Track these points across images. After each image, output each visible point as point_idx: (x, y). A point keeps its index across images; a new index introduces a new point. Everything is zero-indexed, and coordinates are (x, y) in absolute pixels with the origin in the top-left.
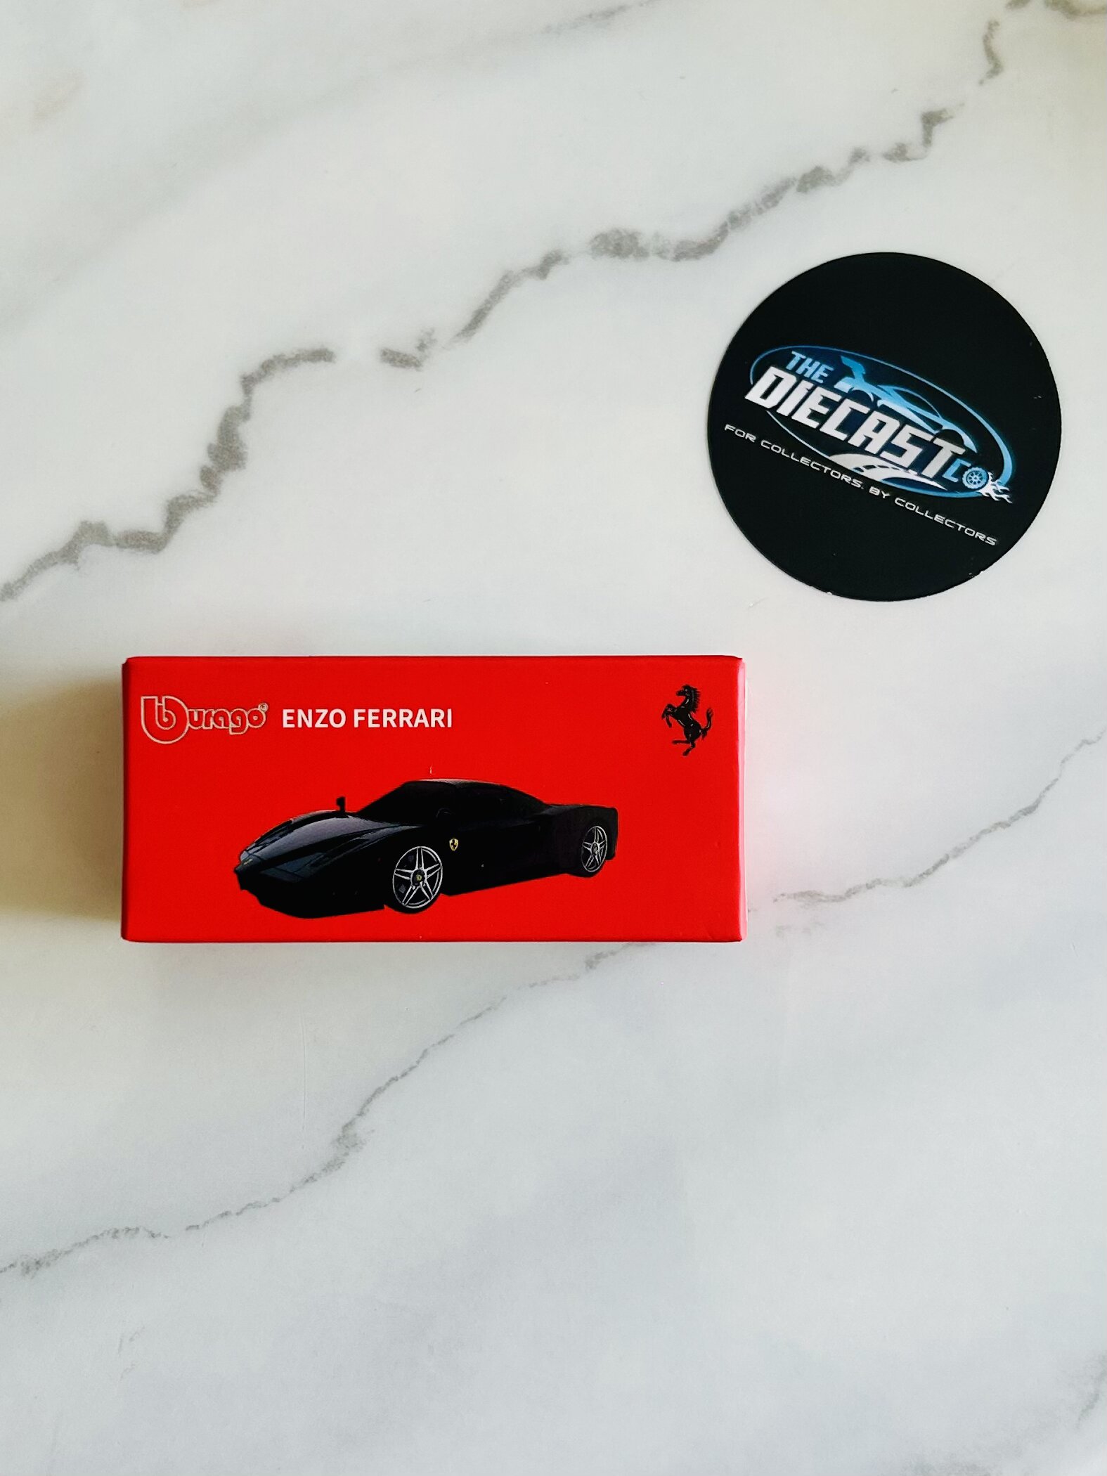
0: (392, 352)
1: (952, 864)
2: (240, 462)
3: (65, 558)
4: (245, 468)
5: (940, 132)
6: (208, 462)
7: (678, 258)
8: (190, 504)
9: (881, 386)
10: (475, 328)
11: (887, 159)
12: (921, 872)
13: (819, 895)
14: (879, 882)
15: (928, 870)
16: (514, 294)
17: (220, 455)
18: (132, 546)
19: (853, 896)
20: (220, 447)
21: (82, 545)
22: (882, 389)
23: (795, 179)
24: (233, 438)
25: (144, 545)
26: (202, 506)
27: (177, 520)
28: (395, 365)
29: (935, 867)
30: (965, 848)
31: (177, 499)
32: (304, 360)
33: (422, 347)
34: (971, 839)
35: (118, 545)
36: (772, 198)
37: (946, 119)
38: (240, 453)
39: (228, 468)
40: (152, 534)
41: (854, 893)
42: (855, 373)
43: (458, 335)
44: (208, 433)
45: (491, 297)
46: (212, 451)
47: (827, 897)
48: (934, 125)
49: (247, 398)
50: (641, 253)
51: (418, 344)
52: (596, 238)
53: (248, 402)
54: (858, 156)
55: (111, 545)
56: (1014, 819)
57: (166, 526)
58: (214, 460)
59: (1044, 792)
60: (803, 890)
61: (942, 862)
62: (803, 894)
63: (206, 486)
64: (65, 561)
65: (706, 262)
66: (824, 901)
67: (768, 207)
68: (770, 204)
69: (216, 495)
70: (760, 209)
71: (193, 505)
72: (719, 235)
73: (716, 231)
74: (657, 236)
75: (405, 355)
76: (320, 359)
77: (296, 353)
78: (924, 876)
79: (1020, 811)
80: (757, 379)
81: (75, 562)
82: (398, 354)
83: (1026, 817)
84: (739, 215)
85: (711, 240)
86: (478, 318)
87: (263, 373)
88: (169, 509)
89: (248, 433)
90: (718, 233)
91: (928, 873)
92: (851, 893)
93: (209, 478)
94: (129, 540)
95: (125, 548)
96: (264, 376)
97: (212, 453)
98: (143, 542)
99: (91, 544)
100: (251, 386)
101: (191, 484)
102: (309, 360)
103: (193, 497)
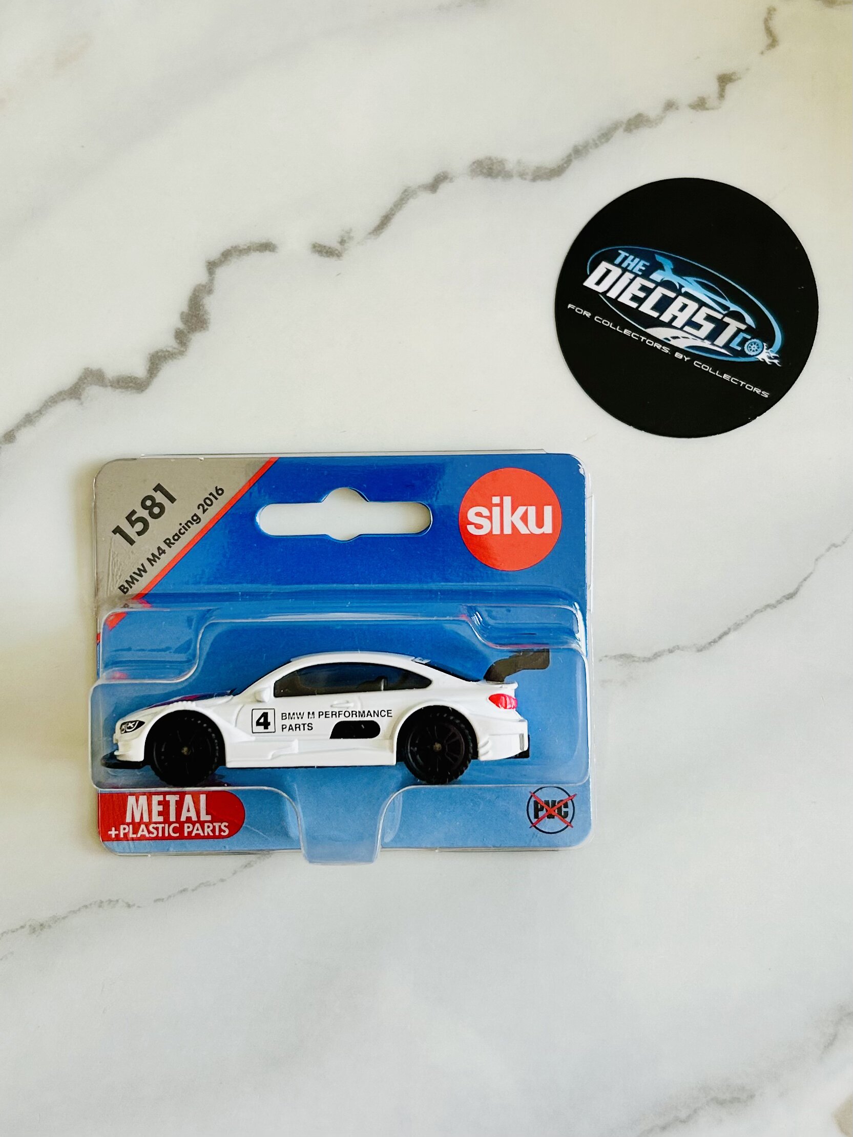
0: (320, 246)
1: (731, 637)
2: (205, 325)
3: (72, 395)
4: (208, 330)
5: (730, 89)
6: (181, 326)
7: (534, 179)
8: (167, 357)
9: (684, 278)
10: (382, 228)
11: (692, 108)
12: (710, 641)
13: (633, 657)
14: (678, 648)
15: (715, 639)
16: (412, 203)
17: (190, 320)
18: (121, 387)
19: (659, 658)
20: (189, 314)
21: (84, 386)
22: (685, 280)
23: (622, 122)
24: (199, 307)
25: (131, 386)
26: (176, 358)
27: (157, 368)
28: (321, 256)
29: (720, 638)
30: (742, 624)
31: (157, 352)
32: (254, 250)
33: (342, 242)
34: (747, 616)
35: (111, 386)
36: (606, 136)
37: (735, 80)
38: (205, 319)
39: (196, 331)
40: (137, 378)
41: (659, 656)
42: (665, 268)
43: (370, 234)
44: (182, 304)
45: (395, 206)
46: (184, 317)
47: (639, 658)
48: (727, 84)
49: (211, 278)
50: (507, 175)
51: (340, 240)
52: (474, 163)
53: (211, 281)
54: (670, 106)
55: (106, 386)
56: (779, 602)
57: (148, 373)
58: (185, 324)
59: (802, 582)
60: (623, 653)
61: (726, 633)
62: (621, 656)
63: (179, 343)
64: (71, 398)
65: (555, 182)
66: (637, 661)
67: (602, 143)
68: (603, 140)
69: (186, 350)
70: (596, 144)
71: (169, 357)
72: (566, 163)
73: (563, 160)
74: (519, 162)
75: (330, 248)
76: (266, 250)
77: (248, 245)
78: (712, 644)
79: (784, 596)
80: (592, 271)
81: (79, 399)
82: (325, 247)
83: (788, 601)
84: (580, 148)
85: (559, 167)
86: (385, 221)
87: (223, 260)
88: (151, 360)
89: (211, 304)
90: (564, 161)
91: (715, 642)
92: (657, 656)
93: (182, 337)
94: (120, 383)
95: (117, 388)
96: (224, 262)
97: (183, 318)
98: (131, 384)
99: (91, 384)
100: (214, 269)
101: (167, 341)
102: (257, 250)
103: (169, 351)
